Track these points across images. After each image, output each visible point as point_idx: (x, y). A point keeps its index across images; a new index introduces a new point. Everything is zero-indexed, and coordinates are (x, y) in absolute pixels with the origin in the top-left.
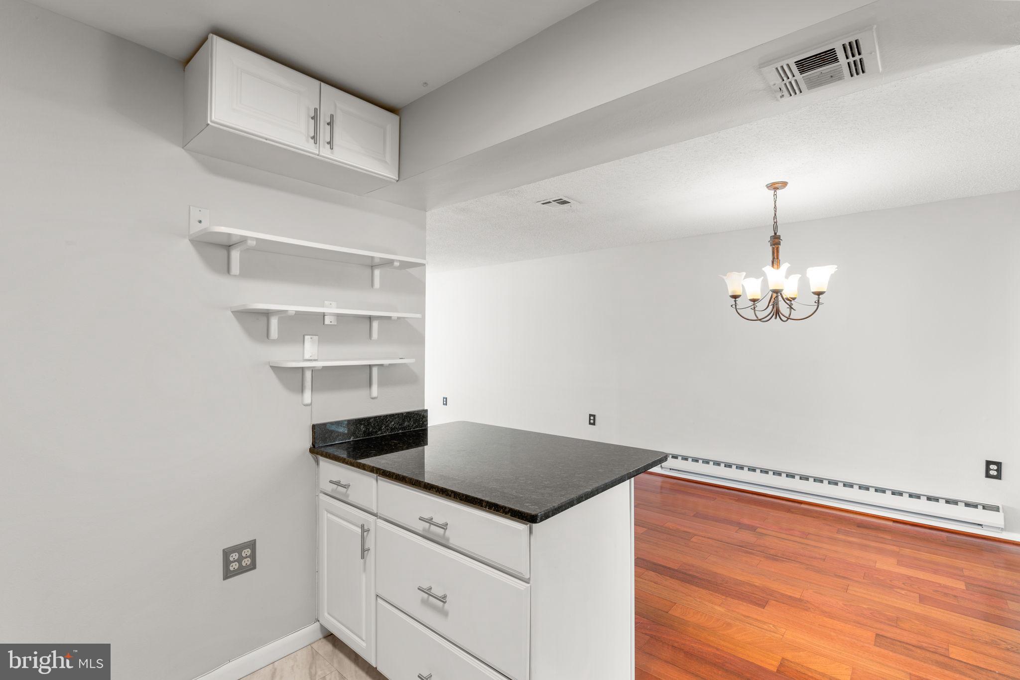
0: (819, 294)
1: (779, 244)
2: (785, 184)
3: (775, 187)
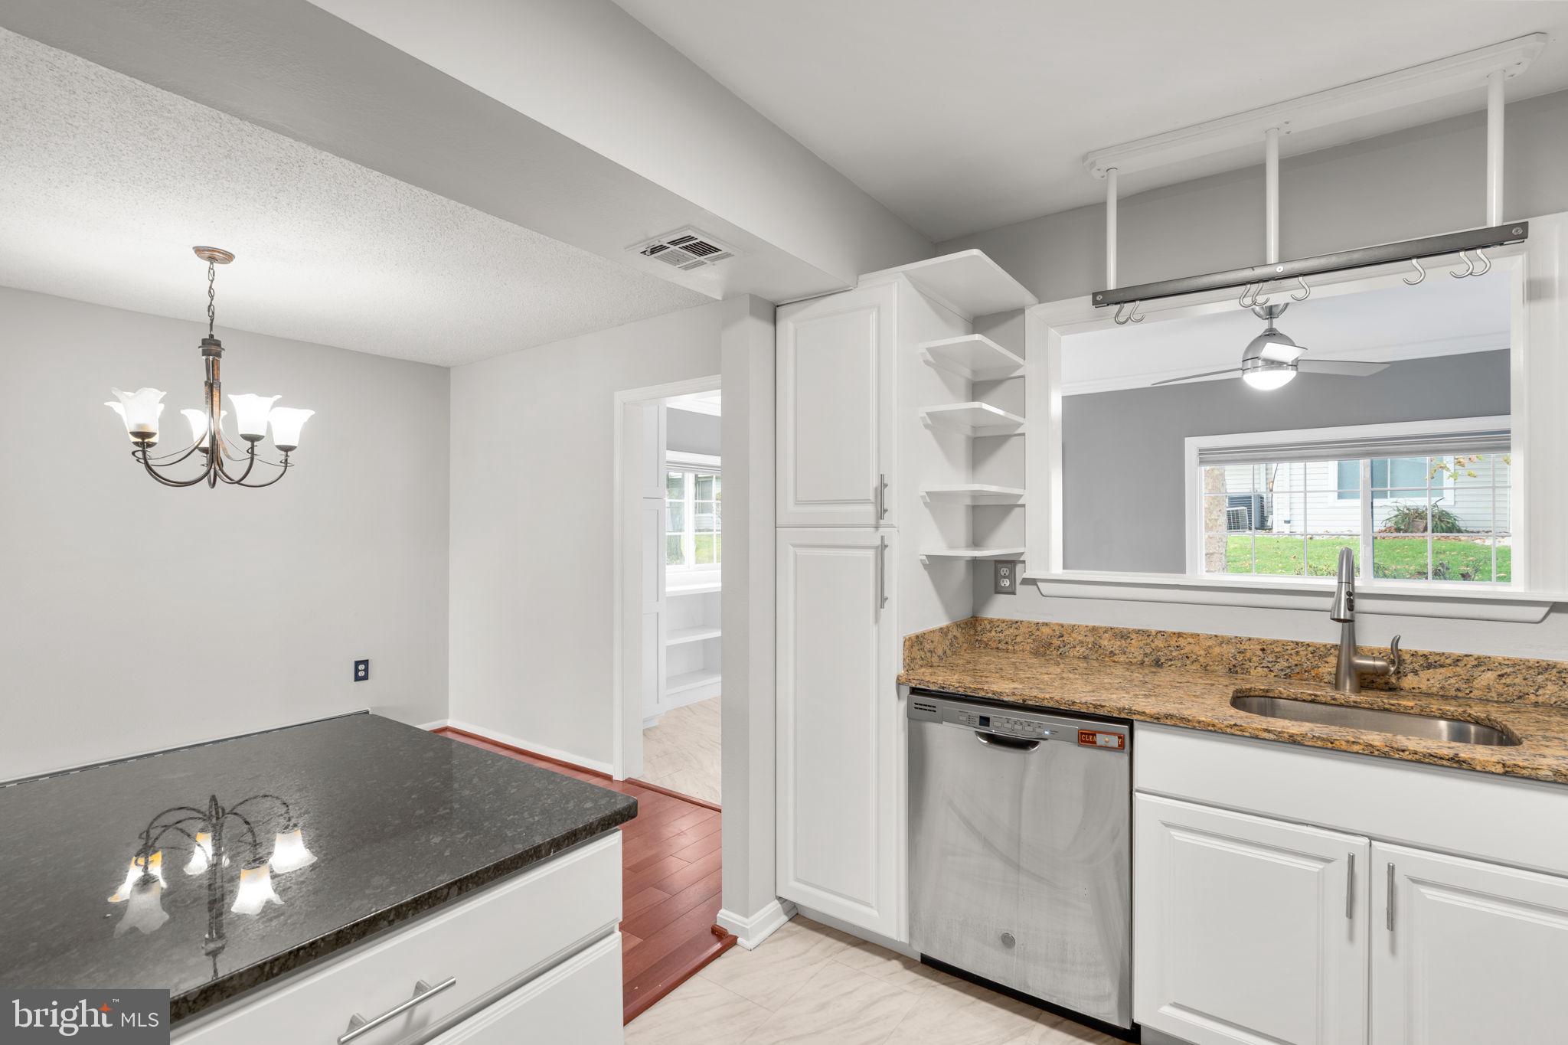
0: (287, 449)
1: (219, 355)
2: (228, 257)
3: (213, 256)
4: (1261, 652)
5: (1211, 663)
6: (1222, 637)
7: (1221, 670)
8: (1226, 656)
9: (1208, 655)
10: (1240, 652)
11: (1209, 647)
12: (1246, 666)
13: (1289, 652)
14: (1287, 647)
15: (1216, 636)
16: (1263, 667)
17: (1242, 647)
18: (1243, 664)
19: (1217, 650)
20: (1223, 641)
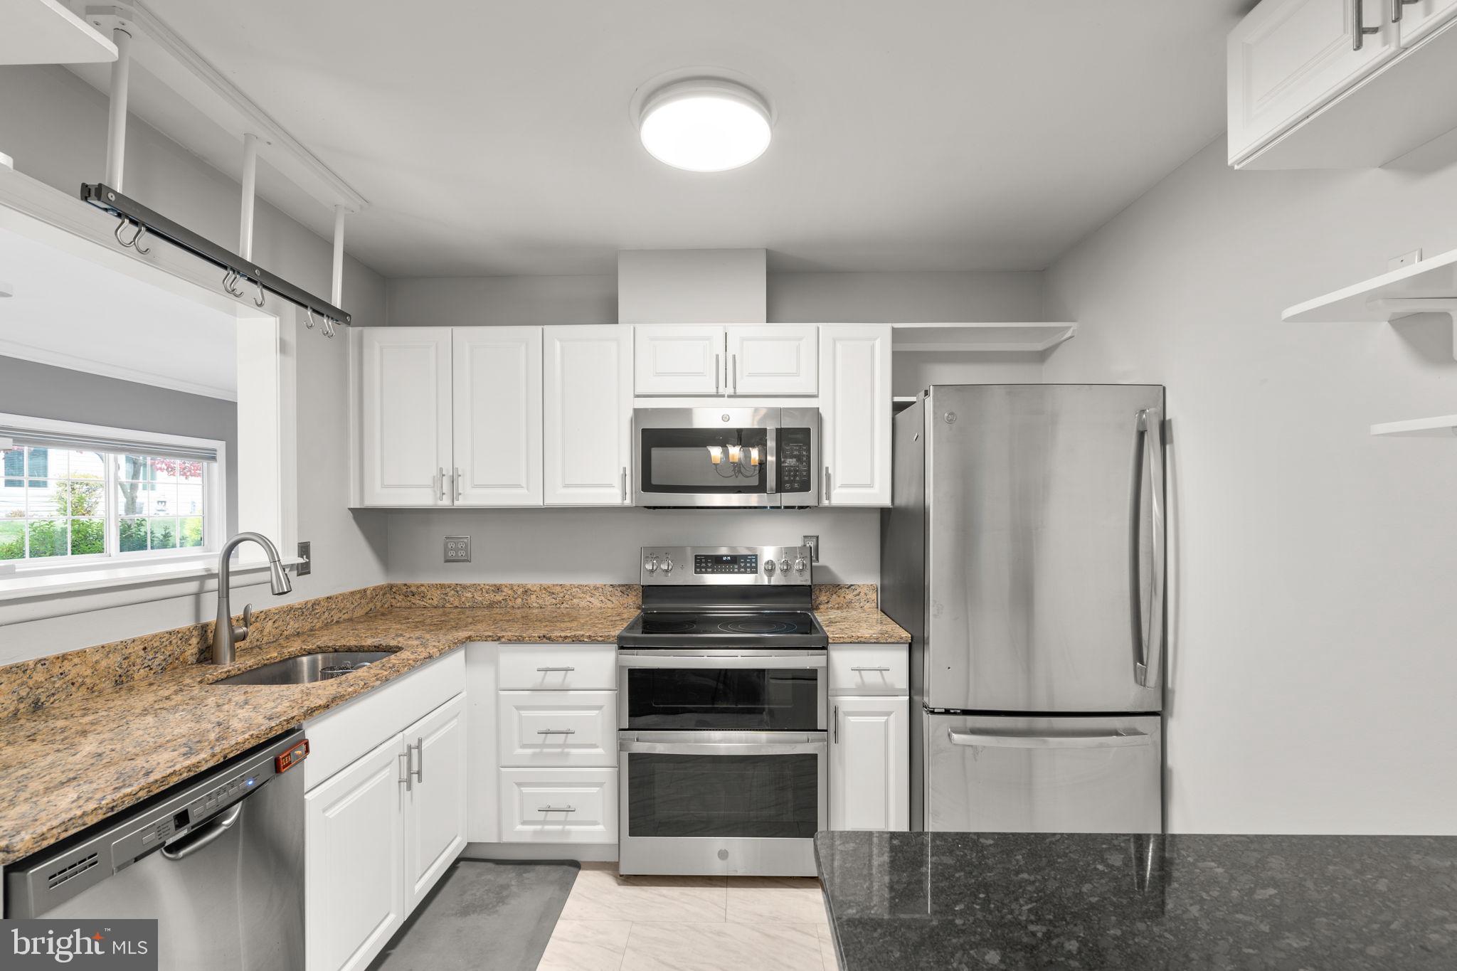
4: (143, 652)
5: (98, 681)
6: (109, 647)
7: (107, 685)
8: (112, 667)
9: (96, 673)
10: (125, 659)
11: (97, 662)
12: (131, 672)
13: (165, 644)
14: (163, 640)
15: (103, 647)
16: (145, 667)
17: (126, 652)
18: (127, 671)
19: (104, 663)
20: (107, 650)
